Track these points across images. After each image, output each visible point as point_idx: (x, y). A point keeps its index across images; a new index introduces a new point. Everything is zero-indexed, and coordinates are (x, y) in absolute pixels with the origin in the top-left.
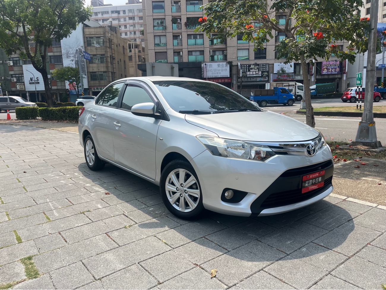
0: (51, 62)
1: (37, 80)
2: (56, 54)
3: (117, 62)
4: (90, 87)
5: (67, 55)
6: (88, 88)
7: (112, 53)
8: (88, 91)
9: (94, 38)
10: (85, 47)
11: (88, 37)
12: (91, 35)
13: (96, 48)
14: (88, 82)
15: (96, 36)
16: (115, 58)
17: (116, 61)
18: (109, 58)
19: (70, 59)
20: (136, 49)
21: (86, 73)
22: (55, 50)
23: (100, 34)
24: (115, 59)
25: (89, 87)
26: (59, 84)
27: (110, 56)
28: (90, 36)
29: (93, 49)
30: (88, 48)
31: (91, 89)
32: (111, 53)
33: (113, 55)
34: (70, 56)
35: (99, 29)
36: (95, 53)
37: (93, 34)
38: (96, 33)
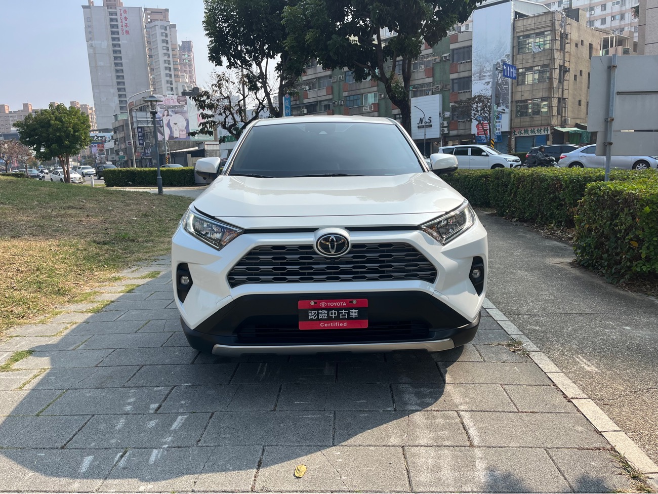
0: (453, 91)
1: (429, 121)
2: (463, 75)
3: (572, 78)
4: (513, 128)
5: (480, 75)
6: (510, 130)
7: (564, 60)
8: (509, 136)
9: (532, 35)
10: (513, 56)
11: (521, 36)
12: (526, 31)
13: (534, 55)
14: (511, 120)
15: (536, 31)
16: (569, 69)
17: (570, 76)
18: (557, 72)
19: (484, 82)
20: (620, 49)
21: (509, 105)
22: (461, 68)
23: (545, 27)
24: (569, 71)
25: (511, 128)
26: (461, 126)
27: (560, 66)
28: (525, 33)
29: (529, 57)
30: (518, 56)
31: (515, 132)
32: (562, 61)
33: (567, 65)
34: (485, 76)
35: (543, 17)
36: (530, 65)
37: (531, 30)
38: (538, 25)
